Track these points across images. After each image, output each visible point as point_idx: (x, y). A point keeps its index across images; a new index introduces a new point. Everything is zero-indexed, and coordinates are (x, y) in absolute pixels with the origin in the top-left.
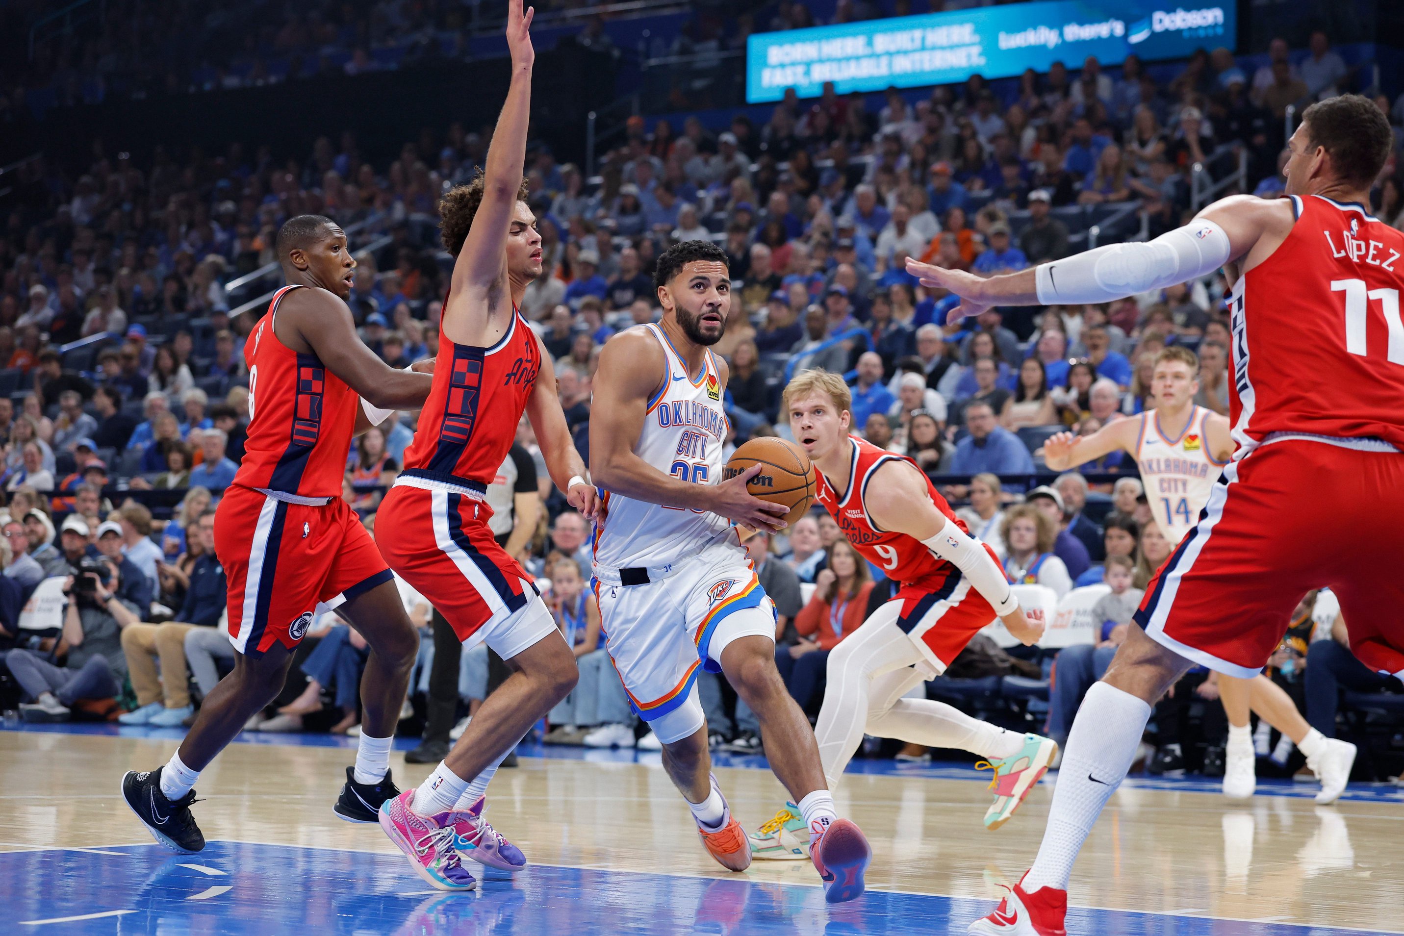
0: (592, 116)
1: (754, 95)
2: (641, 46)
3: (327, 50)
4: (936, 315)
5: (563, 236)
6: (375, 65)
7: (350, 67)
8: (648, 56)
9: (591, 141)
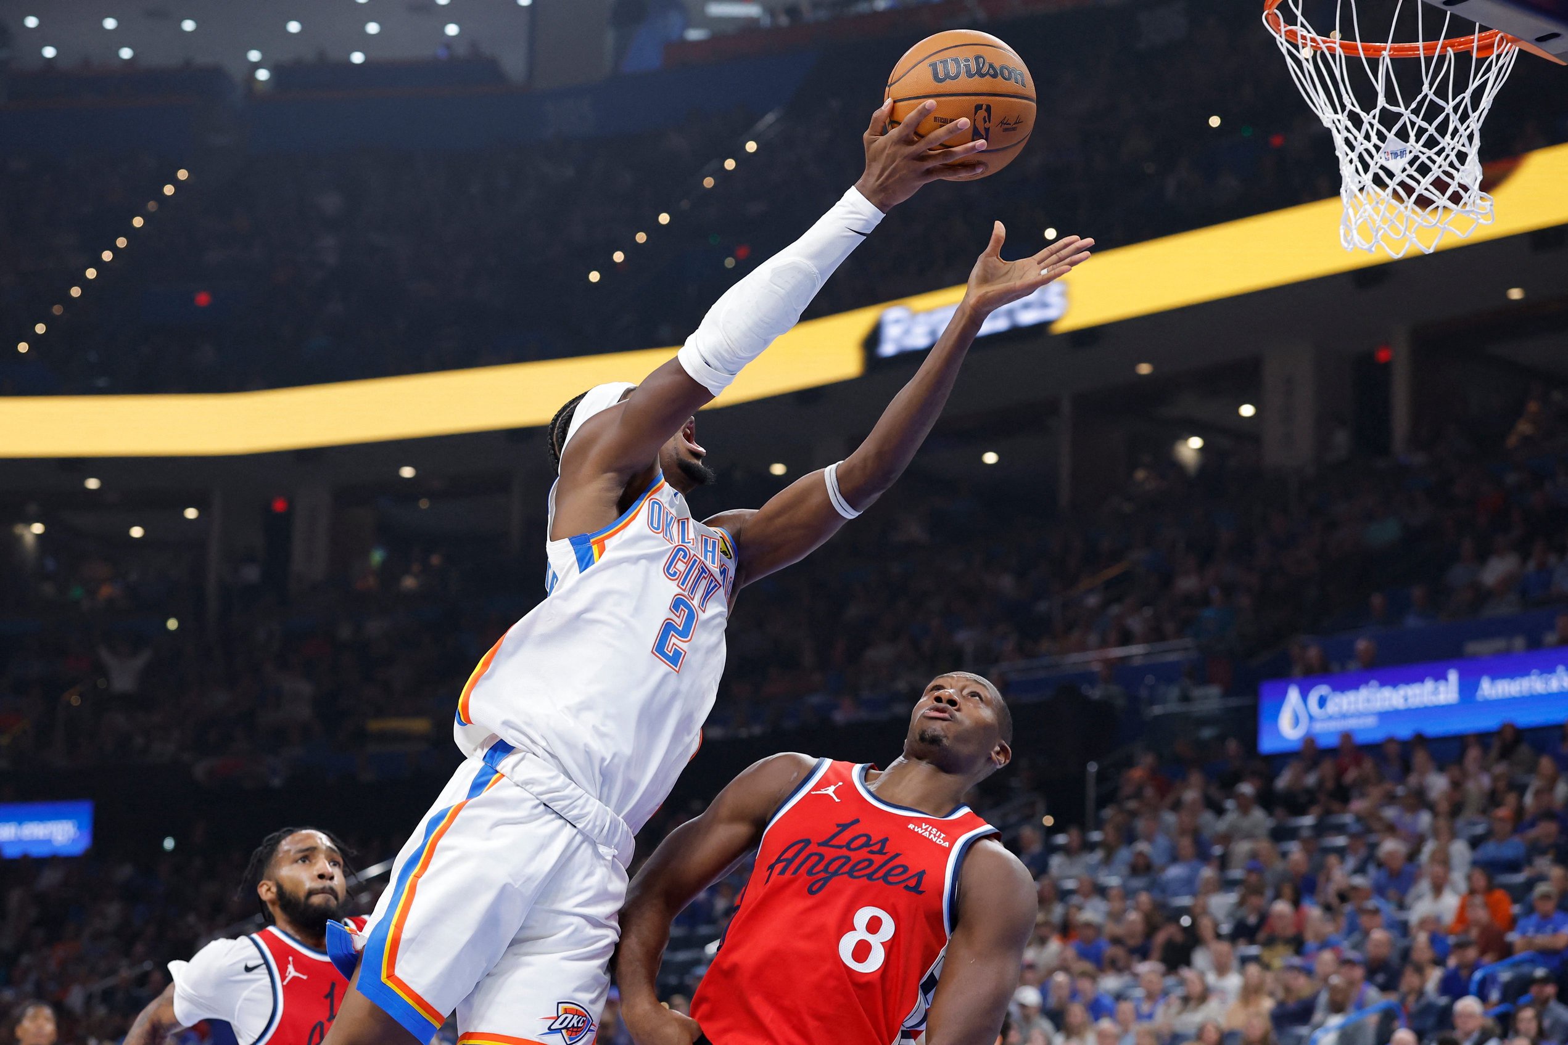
0: (1093, 768)
1: (1267, 744)
2: (1143, 693)
3: (815, 699)
4: (1473, 987)
5: (1063, 895)
6: (864, 715)
7: (839, 717)
8: (1152, 702)
9: (1091, 792)
